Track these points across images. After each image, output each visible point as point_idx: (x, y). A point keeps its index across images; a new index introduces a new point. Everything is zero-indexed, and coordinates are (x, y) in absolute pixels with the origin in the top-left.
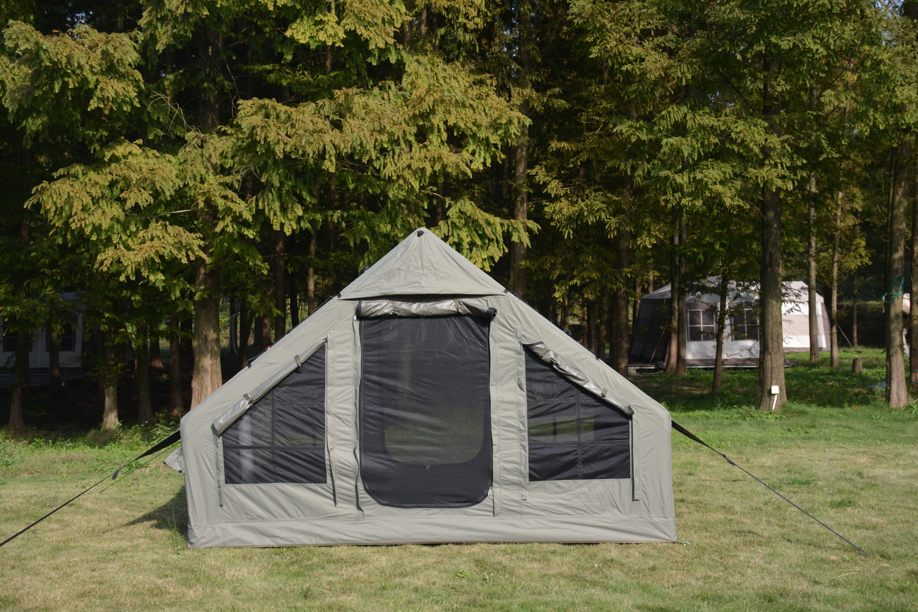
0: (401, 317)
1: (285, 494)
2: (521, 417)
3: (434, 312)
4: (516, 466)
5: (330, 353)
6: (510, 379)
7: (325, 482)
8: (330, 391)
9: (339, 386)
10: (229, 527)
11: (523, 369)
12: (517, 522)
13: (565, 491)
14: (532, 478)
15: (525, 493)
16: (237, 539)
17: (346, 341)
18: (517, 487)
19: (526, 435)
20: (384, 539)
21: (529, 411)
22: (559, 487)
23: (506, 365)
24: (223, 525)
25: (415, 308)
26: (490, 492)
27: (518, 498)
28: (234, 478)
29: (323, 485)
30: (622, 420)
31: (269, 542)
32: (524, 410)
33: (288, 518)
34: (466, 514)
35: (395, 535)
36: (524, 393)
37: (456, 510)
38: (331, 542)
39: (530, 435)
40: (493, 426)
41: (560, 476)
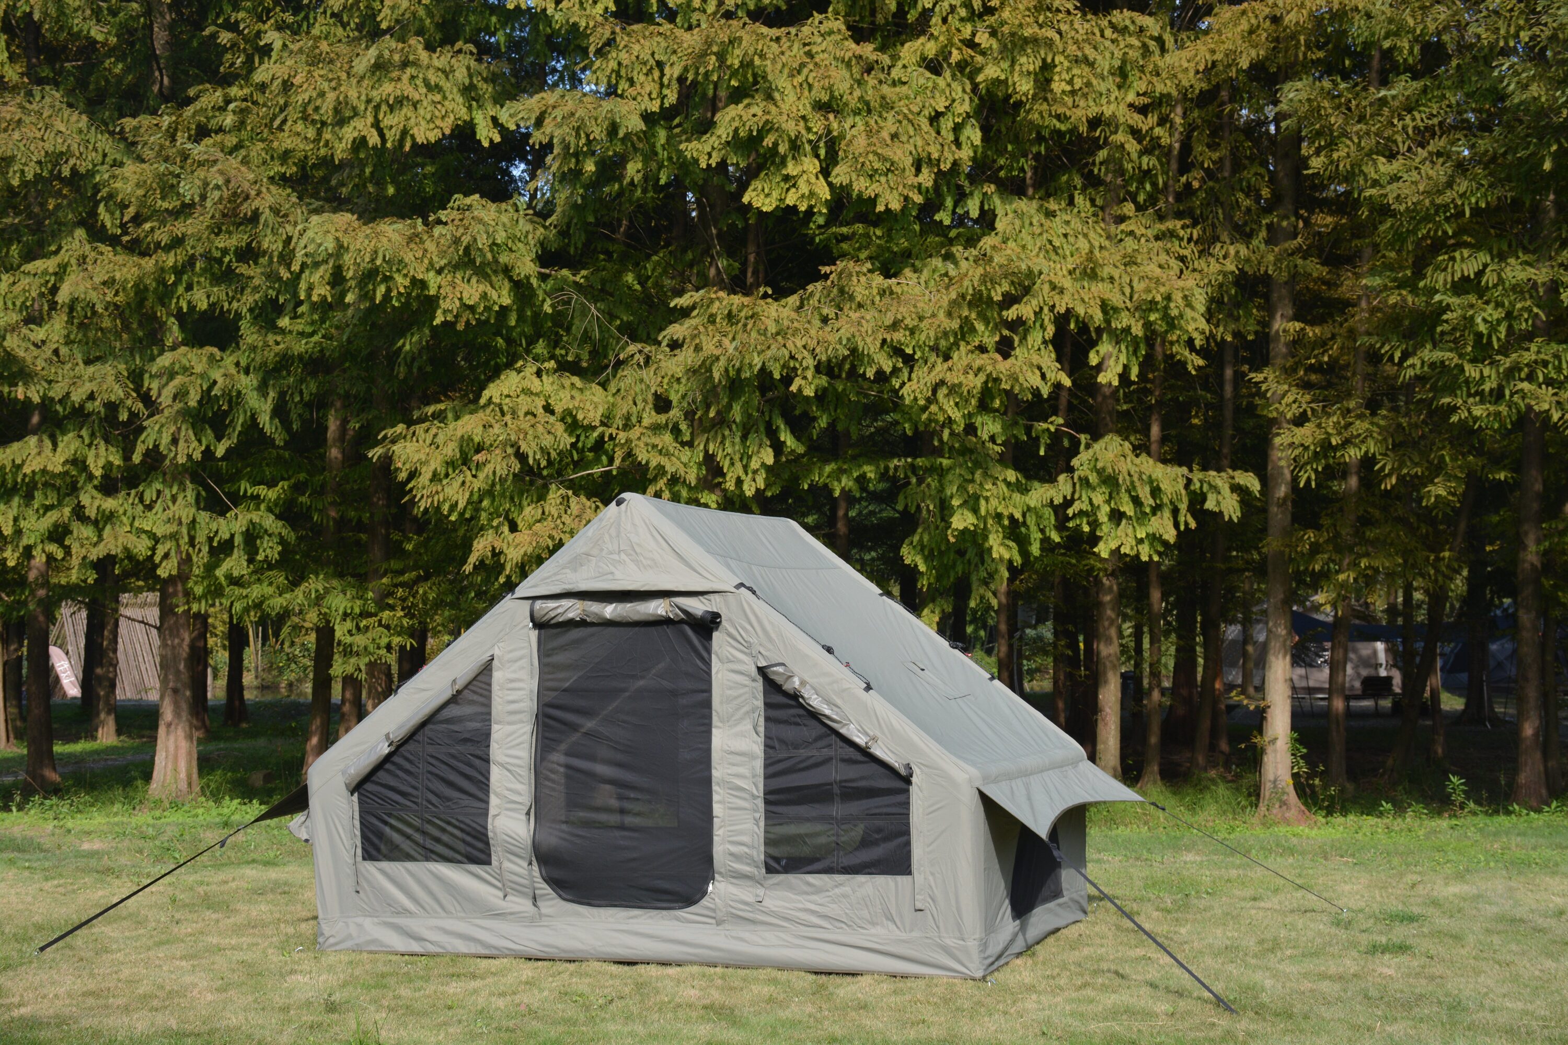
0: (592, 624)
1: (439, 878)
2: (754, 776)
3: (636, 618)
4: (746, 850)
5: (498, 676)
6: (742, 719)
7: (489, 863)
8: (498, 732)
9: (510, 723)
10: (367, 923)
11: (760, 703)
12: (746, 935)
13: (818, 891)
14: (770, 870)
15: (761, 891)
16: (374, 941)
17: (521, 658)
18: (749, 883)
19: (760, 803)
20: (564, 951)
21: (766, 766)
22: (809, 884)
23: (736, 698)
24: (360, 920)
25: (609, 611)
26: (710, 888)
27: (751, 899)
28: (374, 853)
29: (487, 867)
30: (900, 785)
31: (416, 947)
32: (759, 765)
33: (443, 914)
34: (677, 919)
35: (579, 946)
36: (761, 740)
37: (664, 912)
38: (495, 952)
39: (767, 802)
40: (715, 788)
41: (810, 868)
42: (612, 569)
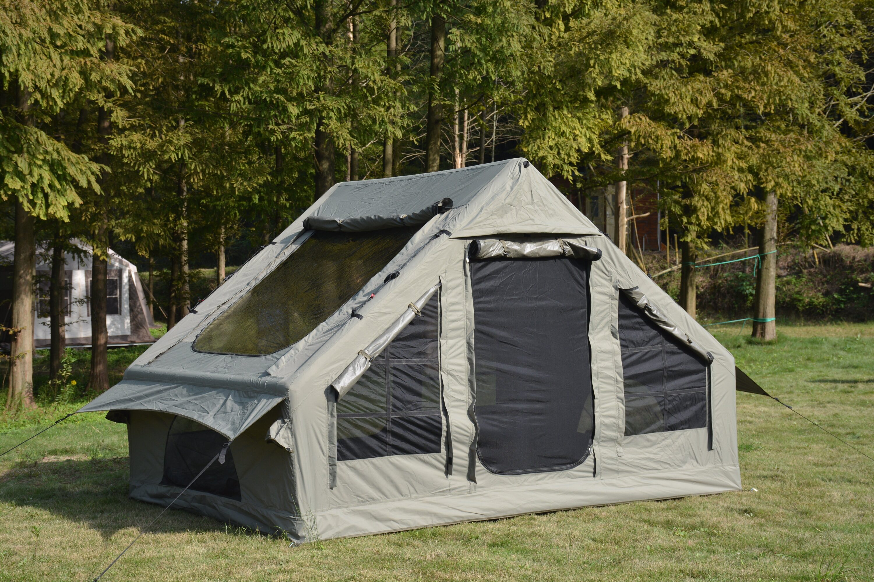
0: (510, 259)
1: (398, 468)
2: (616, 367)
3: (543, 254)
4: (615, 421)
5: (445, 300)
6: (604, 327)
7: (439, 451)
8: (445, 343)
9: (451, 338)
10: (339, 512)
11: (616, 315)
12: (614, 481)
13: (654, 444)
14: (627, 433)
15: (620, 449)
16: (352, 528)
17: (458, 286)
18: (613, 444)
19: (622, 385)
20: (499, 512)
21: (623, 360)
22: (648, 440)
23: (602, 312)
24: (334, 512)
26: (591, 450)
27: (615, 456)
28: (347, 453)
29: (436, 455)
31: (384, 528)
32: (619, 358)
33: (400, 497)
34: (569, 477)
35: (510, 506)
36: (618, 342)
37: (560, 473)
38: (448, 521)
39: (626, 386)
40: (593, 378)
41: (648, 429)
42: (532, 217)
